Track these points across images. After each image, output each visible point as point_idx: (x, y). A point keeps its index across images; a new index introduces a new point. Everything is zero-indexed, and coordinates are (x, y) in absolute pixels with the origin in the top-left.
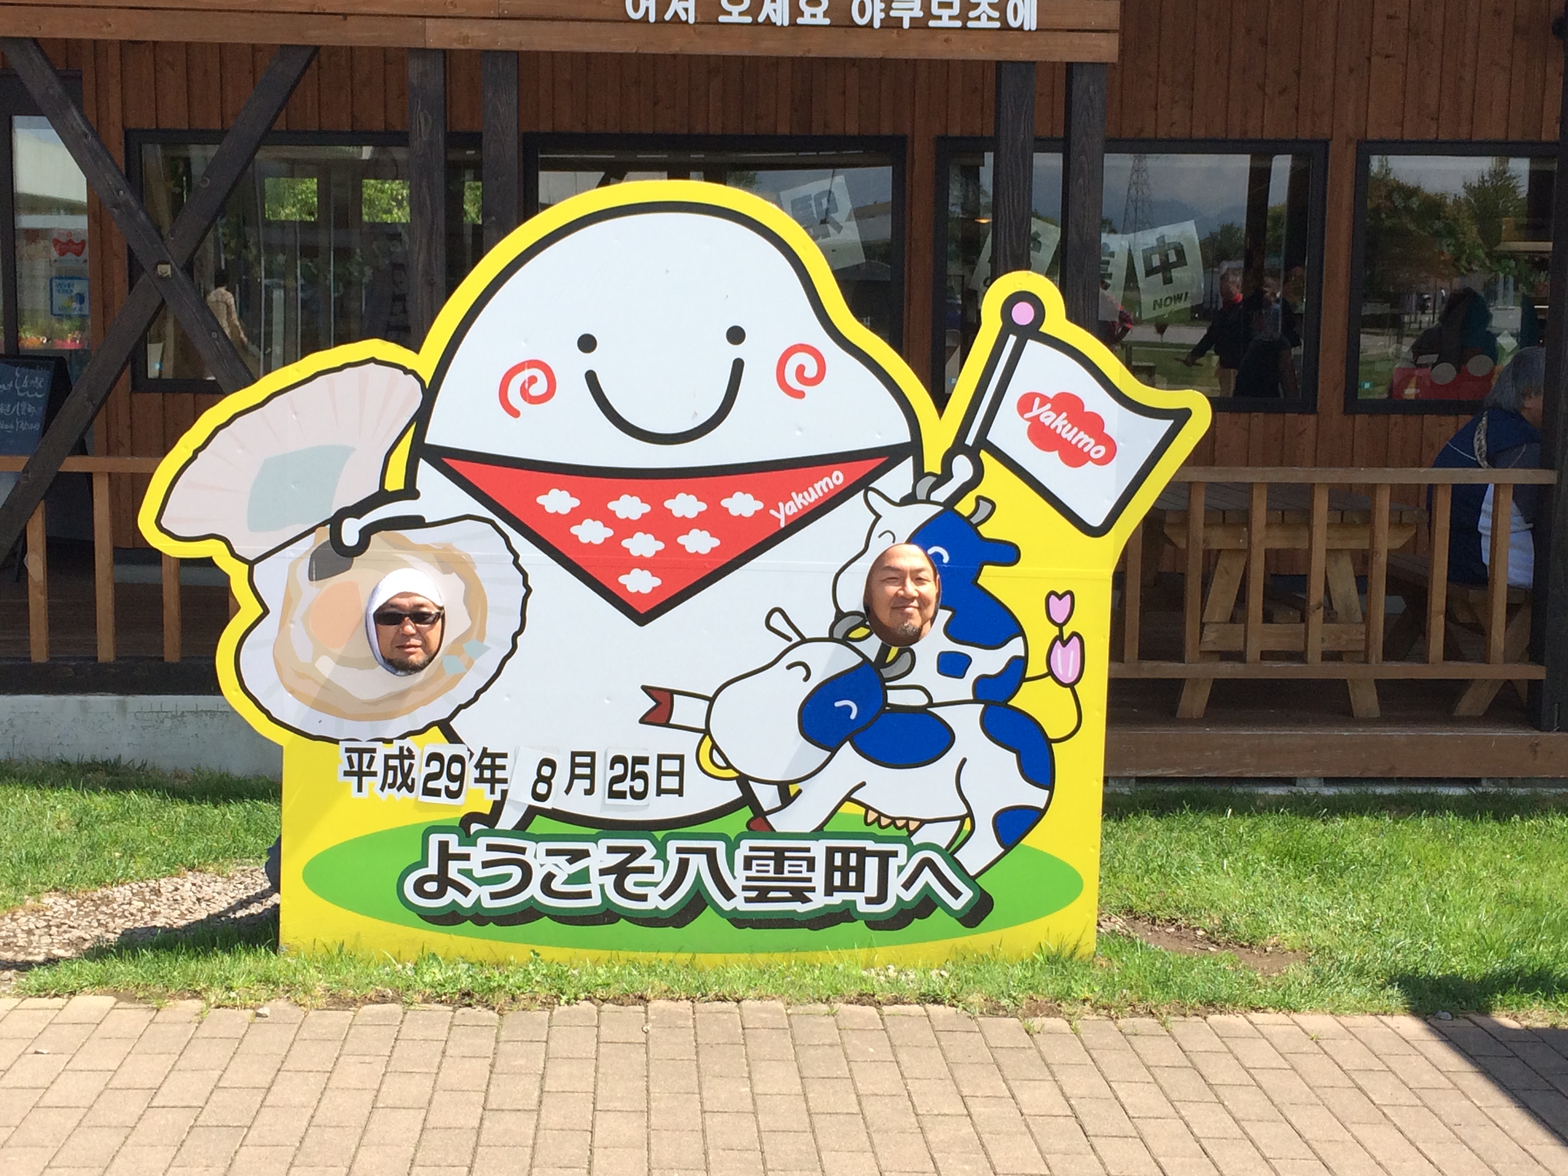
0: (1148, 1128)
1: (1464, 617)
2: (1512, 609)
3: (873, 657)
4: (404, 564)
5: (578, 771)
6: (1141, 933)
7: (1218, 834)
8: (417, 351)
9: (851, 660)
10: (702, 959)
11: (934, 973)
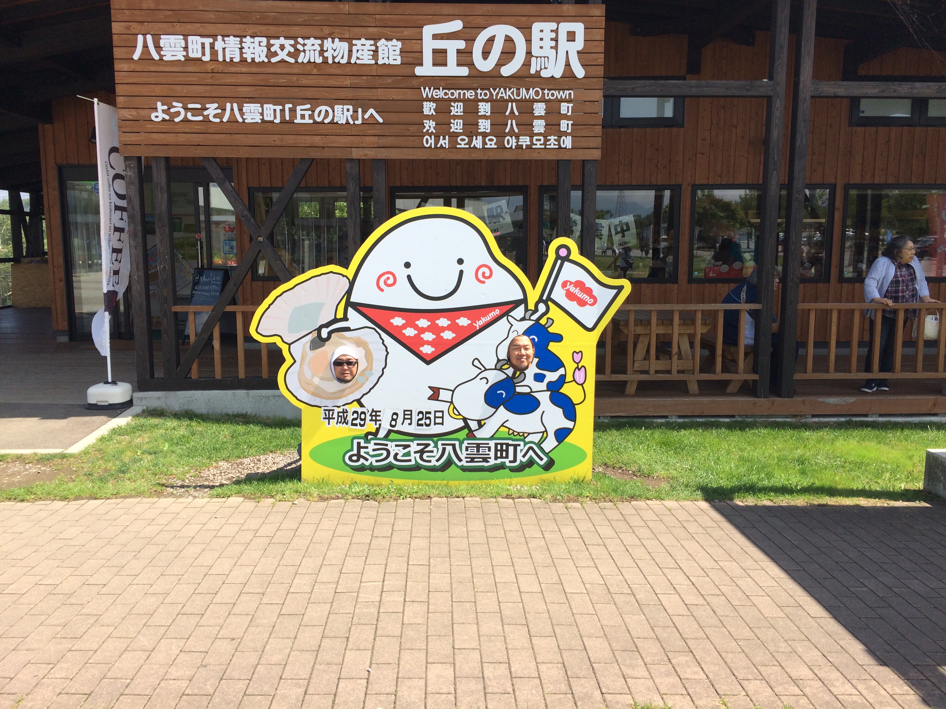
0: (607, 542)
1: (729, 357)
2: (746, 354)
3: (510, 375)
4: (343, 344)
5: (406, 417)
6: (609, 472)
7: (638, 436)
8: (347, 269)
9: (502, 376)
10: (451, 483)
11: (534, 487)
